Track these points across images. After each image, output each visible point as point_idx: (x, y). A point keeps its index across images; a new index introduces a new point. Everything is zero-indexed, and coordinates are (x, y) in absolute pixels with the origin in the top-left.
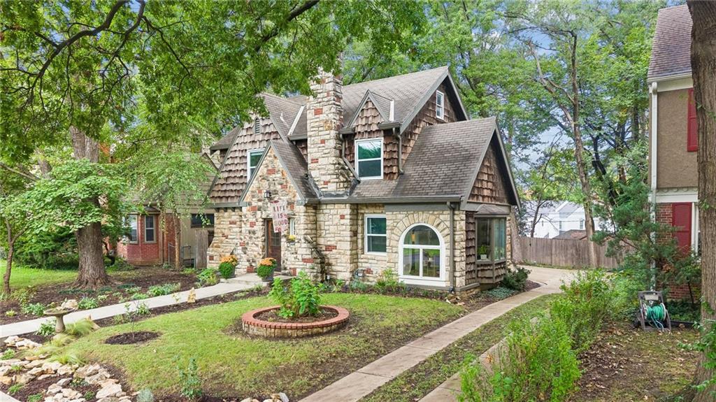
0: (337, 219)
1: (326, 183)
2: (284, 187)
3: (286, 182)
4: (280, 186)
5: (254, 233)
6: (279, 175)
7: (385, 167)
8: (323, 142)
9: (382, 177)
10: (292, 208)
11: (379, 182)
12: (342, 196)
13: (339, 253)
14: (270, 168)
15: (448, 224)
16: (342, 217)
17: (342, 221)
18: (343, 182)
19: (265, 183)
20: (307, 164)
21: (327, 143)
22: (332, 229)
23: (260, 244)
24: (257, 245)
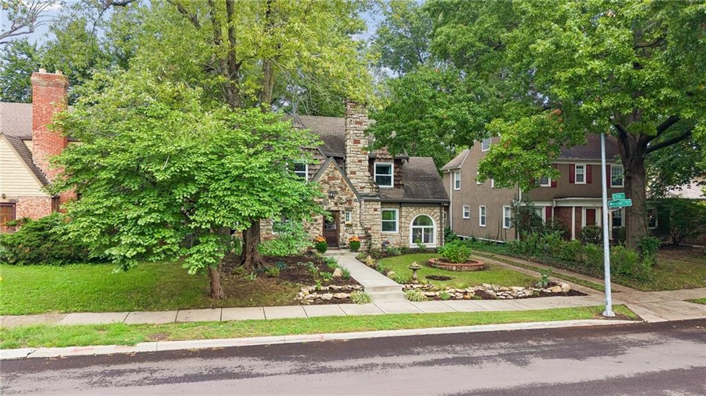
0: (372, 212)
1: (362, 188)
2: (343, 189)
3: (346, 186)
4: (339, 189)
5: (316, 220)
6: (339, 181)
7: (394, 180)
8: (360, 161)
9: (392, 186)
10: (350, 204)
11: (391, 189)
12: (375, 196)
13: (374, 233)
14: (330, 176)
15: (439, 214)
16: (376, 210)
17: (376, 213)
18: (376, 188)
19: (327, 186)
20: (346, 175)
21: (363, 163)
22: (368, 217)
23: (321, 229)
24: (318, 230)
